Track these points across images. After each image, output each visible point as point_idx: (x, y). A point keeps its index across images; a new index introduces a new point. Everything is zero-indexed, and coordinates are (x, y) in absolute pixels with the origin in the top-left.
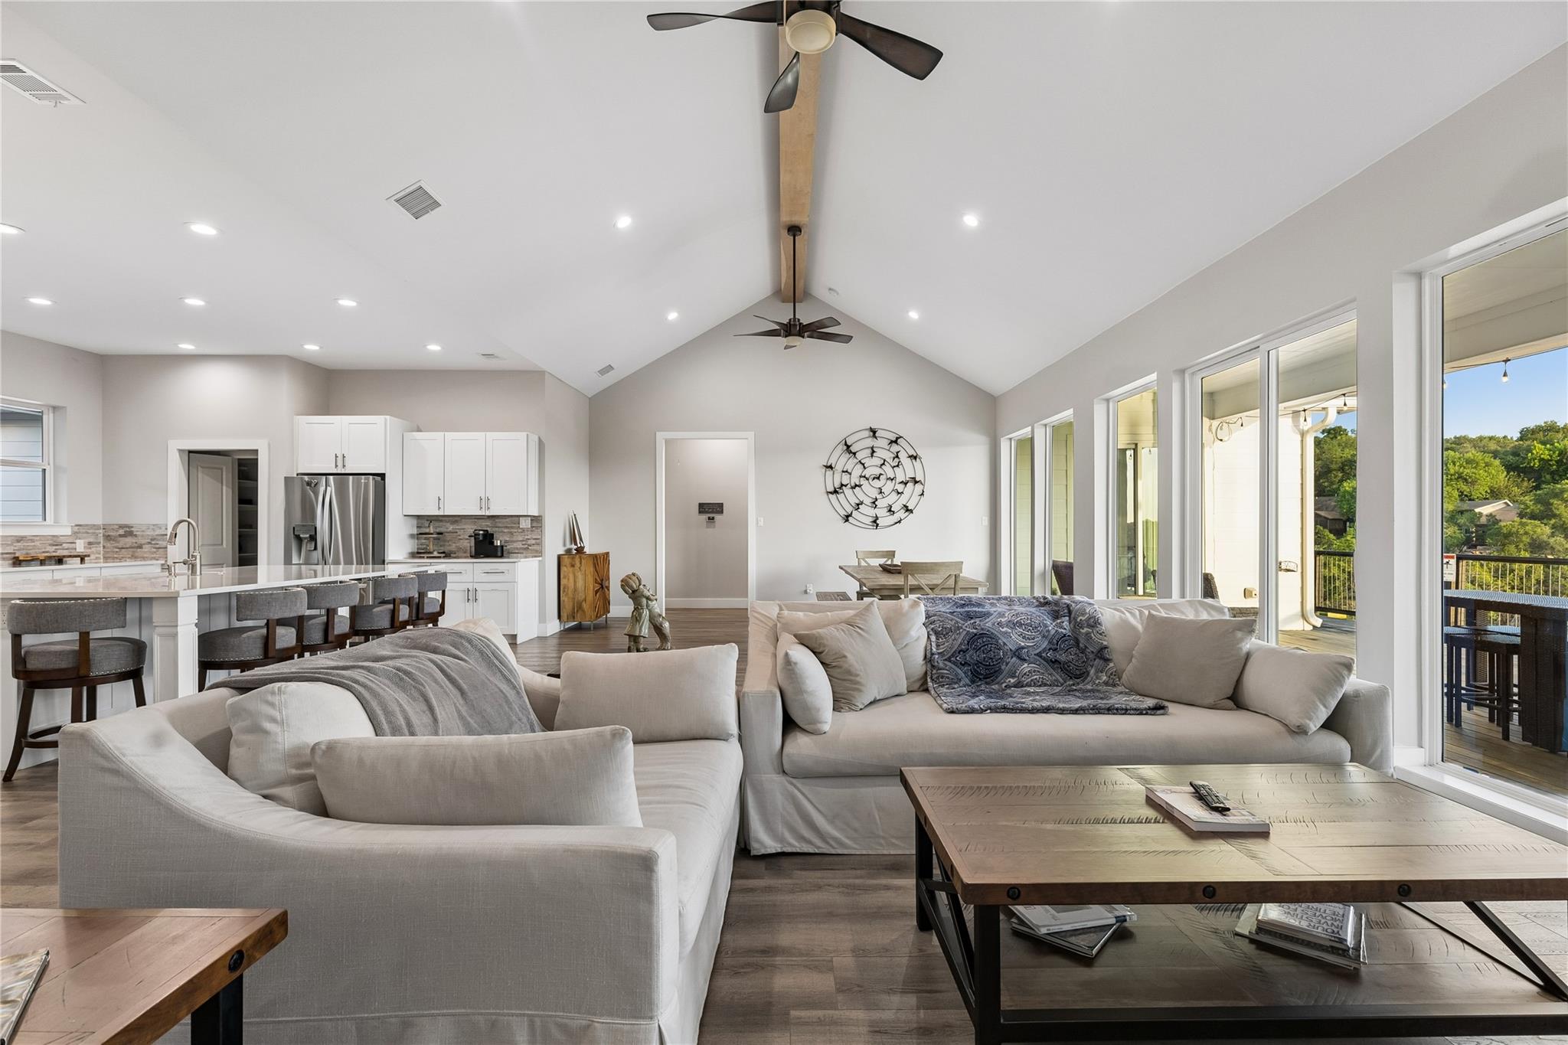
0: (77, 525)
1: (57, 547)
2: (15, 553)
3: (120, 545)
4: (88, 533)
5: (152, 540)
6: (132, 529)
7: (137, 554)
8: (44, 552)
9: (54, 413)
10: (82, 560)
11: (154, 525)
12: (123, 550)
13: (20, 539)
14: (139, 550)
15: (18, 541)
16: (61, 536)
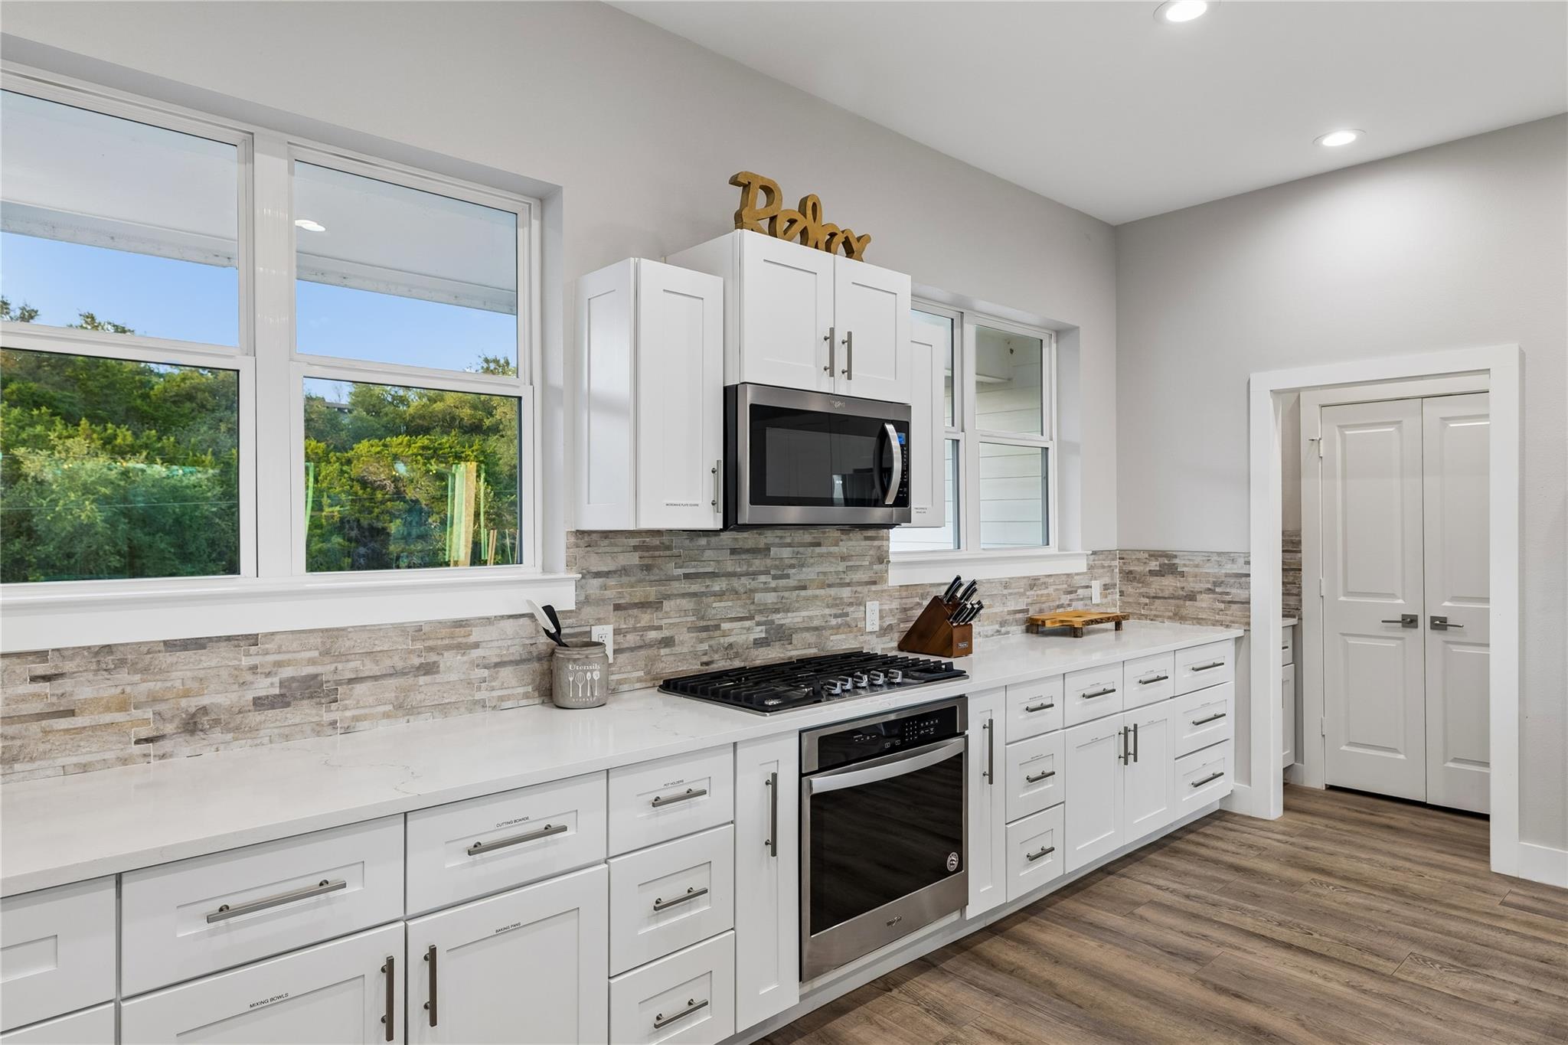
0: (1094, 553)
1: (1073, 596)
2: (1027, 611)
3: (1152, 592)
4: (1103, 567)
5: (1215, 584)
6: (1176, 561)
7: (1184, 612)
8: (1059, 607)
9: (1057, 342)
10: (1118, 626)
11: (1219, 554)
12: (1158, 602)
13: (1034, 583)
14: (1188, 603)
15: (1032, 587)
16: (1077, 574)
